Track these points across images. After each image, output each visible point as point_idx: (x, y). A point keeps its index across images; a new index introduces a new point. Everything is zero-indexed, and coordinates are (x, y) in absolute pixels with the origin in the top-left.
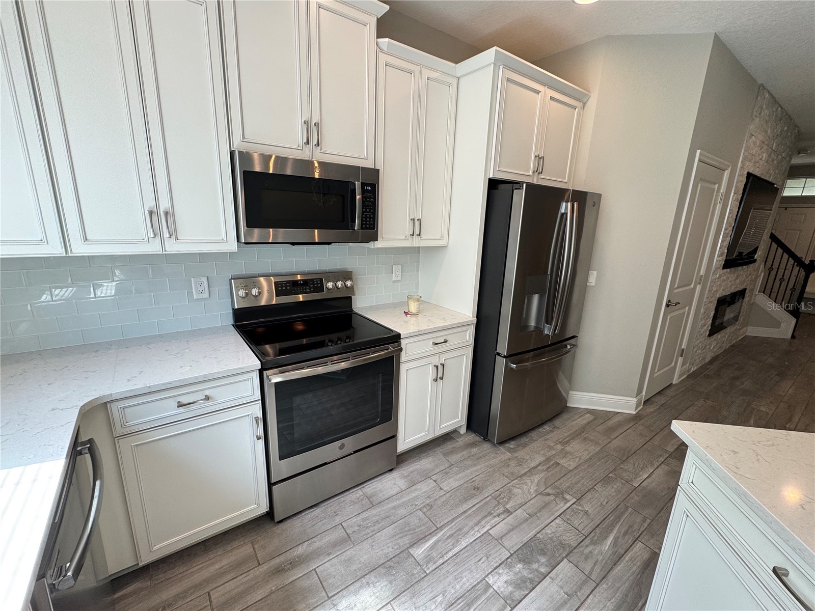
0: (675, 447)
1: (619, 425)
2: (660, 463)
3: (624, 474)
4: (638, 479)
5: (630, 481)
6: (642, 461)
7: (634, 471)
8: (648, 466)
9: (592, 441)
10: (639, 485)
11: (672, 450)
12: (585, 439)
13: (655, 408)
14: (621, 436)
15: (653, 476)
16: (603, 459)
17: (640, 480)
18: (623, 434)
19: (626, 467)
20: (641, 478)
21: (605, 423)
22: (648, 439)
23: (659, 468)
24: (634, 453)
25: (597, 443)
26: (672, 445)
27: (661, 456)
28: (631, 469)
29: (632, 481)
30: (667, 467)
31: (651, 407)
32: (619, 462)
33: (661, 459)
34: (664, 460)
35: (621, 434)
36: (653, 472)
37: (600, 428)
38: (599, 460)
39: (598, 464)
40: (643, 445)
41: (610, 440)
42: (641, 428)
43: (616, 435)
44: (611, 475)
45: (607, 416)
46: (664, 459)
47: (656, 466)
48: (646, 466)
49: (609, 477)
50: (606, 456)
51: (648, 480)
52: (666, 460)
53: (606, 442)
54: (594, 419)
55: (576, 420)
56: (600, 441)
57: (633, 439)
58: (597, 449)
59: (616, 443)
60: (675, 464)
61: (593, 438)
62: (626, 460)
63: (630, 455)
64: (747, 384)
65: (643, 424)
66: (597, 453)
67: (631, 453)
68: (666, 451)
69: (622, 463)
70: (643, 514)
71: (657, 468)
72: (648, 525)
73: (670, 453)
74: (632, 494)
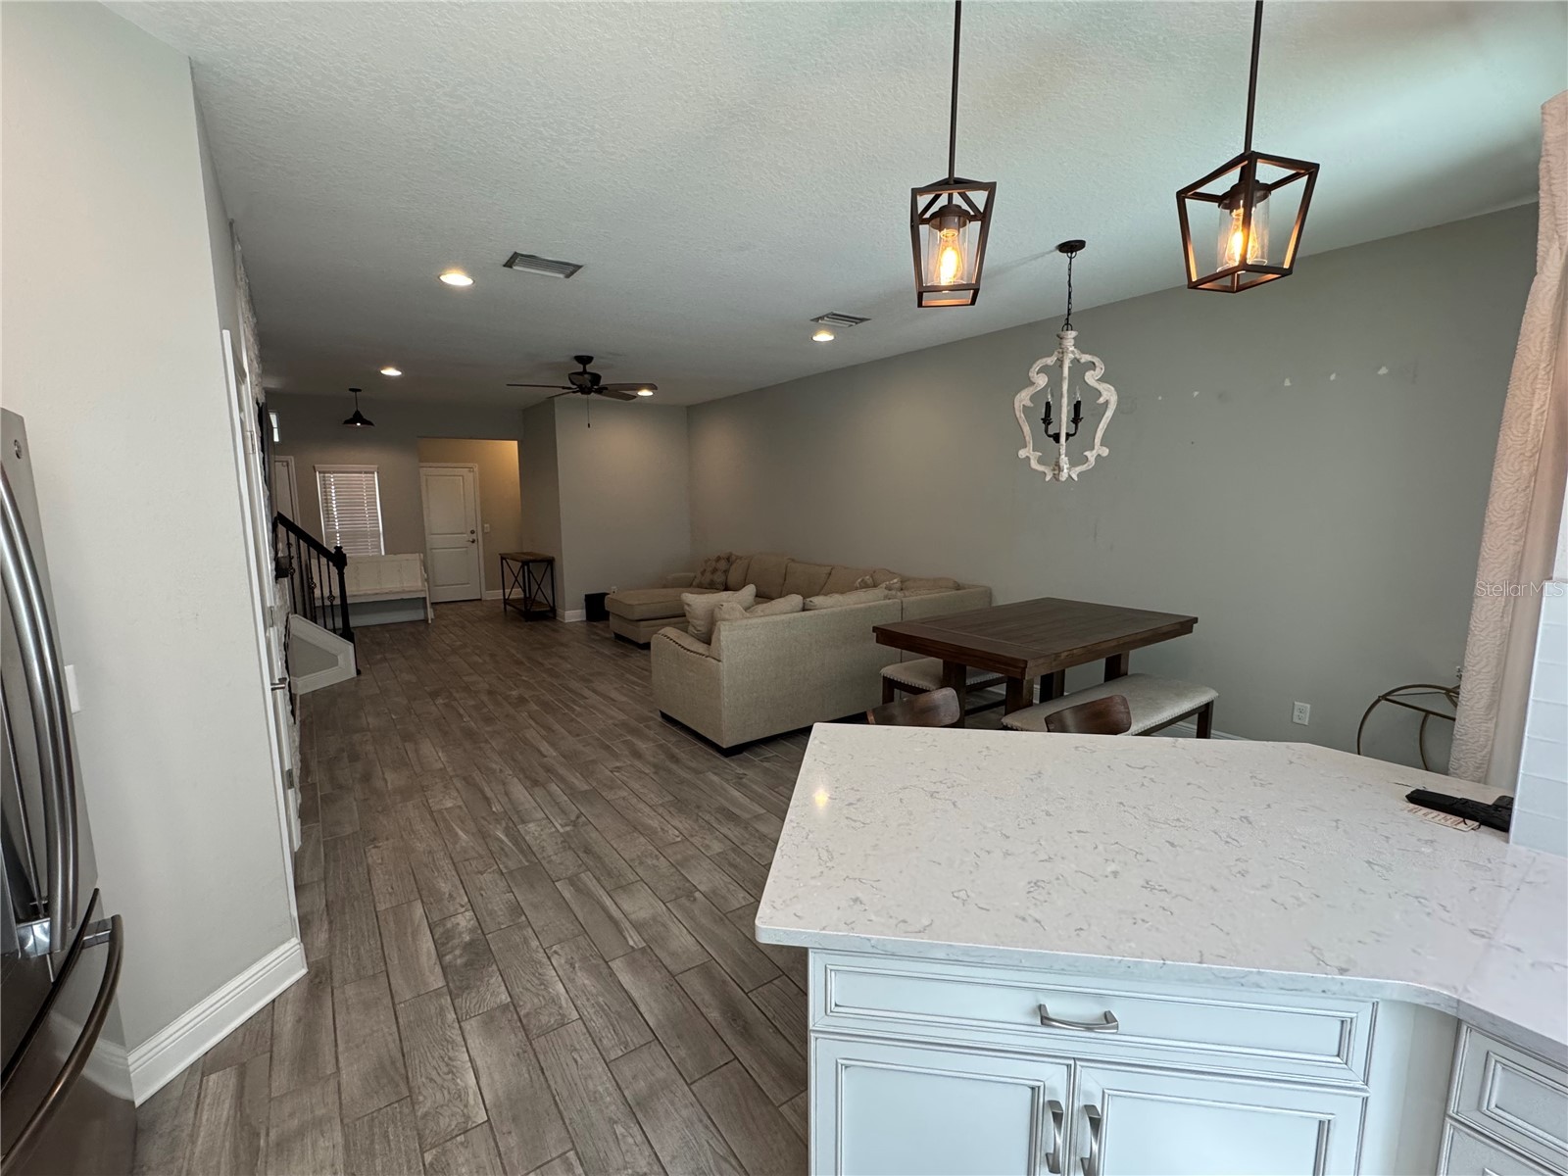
0: (438, 969)
1: (308, 1025)
2: (456, 1025)
3: (444, 1122)
4: (472, 1102)
5: (466, 1122)
6: (434, 1058)
7: (446, 1092)
8: (451, 1054)
9: (300, 1133)
10: (486, 1110)
11: (441, 983)
12: (283, 1146)
13: (326, 926)
14: (341, 1048)
15: (479, 1063)
16: (372, 1142)
17: (473, 1098)
18: (339, 1042)
19: (428, 1104)
20: (471, 1092)
21: (275, 1056)
22: (387, 1001)
23: (467, 1036)
24: (403, 1056)
25: (319, 1124)
26: (432, 972)
27: (442, 1011)
28: (439, 1095)
29: (469, 1117)
30: (473, 1022)
31: (315, 930)
32: (406, 1111)
33: (449, 1016)
34: (456, 1014)
35: (336, 1045)
36: (469, 1056)
37: (281, 1081)
38: (371, 1154)
39: (379, 1168)
40: (397, 1023)
41: (333, 1084)
42: (350, 991)
43: (329, 1057)
44: (428, 1157)
45: (258, 1032)
46: (453, 1012)
47: (459, 1039)
48: (450, 1058)
49: (431, 1164)
50: (371, 1128)
51: (484, 1081)
52: (458, 1011)
53: (332, 1098)
54: (242, 1075)
55: (196, 1127)
56: (320, 1112)
57: (368, 1031)
58: (339, 1138)
59: (352, 1075)
60: (474, 1001)
61: (295, 1122)
62: (410, 1089)
63: (403, 1072)
64: (393, 779)
65: (345, 981)
66: (347, 1148)
67: (400, 1064)
68: (437, 993)
69: (413, 1104)
70: (554, 1155)
71: (464, 1040)
72: (582, 1165)
73: (445, 990)
74: (499, 1144)
